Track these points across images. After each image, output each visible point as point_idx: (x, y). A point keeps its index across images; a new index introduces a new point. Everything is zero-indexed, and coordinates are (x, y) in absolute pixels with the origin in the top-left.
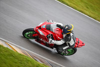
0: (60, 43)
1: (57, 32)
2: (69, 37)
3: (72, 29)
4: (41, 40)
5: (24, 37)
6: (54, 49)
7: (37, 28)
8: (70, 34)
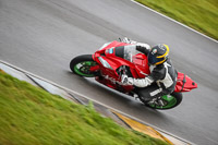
0: (145, 82)
1: (140, 62)
2: (162, 71)
3: (166, 55)
4: (107, 77)
5: (74, 72)
6: (136, 96)
7: (97, 55)
8: (162, 64)
